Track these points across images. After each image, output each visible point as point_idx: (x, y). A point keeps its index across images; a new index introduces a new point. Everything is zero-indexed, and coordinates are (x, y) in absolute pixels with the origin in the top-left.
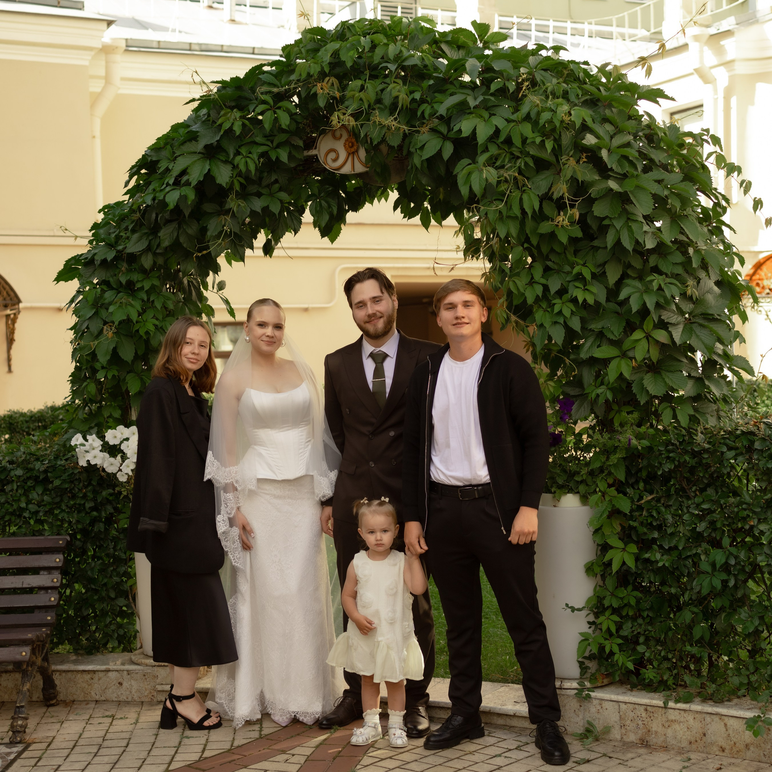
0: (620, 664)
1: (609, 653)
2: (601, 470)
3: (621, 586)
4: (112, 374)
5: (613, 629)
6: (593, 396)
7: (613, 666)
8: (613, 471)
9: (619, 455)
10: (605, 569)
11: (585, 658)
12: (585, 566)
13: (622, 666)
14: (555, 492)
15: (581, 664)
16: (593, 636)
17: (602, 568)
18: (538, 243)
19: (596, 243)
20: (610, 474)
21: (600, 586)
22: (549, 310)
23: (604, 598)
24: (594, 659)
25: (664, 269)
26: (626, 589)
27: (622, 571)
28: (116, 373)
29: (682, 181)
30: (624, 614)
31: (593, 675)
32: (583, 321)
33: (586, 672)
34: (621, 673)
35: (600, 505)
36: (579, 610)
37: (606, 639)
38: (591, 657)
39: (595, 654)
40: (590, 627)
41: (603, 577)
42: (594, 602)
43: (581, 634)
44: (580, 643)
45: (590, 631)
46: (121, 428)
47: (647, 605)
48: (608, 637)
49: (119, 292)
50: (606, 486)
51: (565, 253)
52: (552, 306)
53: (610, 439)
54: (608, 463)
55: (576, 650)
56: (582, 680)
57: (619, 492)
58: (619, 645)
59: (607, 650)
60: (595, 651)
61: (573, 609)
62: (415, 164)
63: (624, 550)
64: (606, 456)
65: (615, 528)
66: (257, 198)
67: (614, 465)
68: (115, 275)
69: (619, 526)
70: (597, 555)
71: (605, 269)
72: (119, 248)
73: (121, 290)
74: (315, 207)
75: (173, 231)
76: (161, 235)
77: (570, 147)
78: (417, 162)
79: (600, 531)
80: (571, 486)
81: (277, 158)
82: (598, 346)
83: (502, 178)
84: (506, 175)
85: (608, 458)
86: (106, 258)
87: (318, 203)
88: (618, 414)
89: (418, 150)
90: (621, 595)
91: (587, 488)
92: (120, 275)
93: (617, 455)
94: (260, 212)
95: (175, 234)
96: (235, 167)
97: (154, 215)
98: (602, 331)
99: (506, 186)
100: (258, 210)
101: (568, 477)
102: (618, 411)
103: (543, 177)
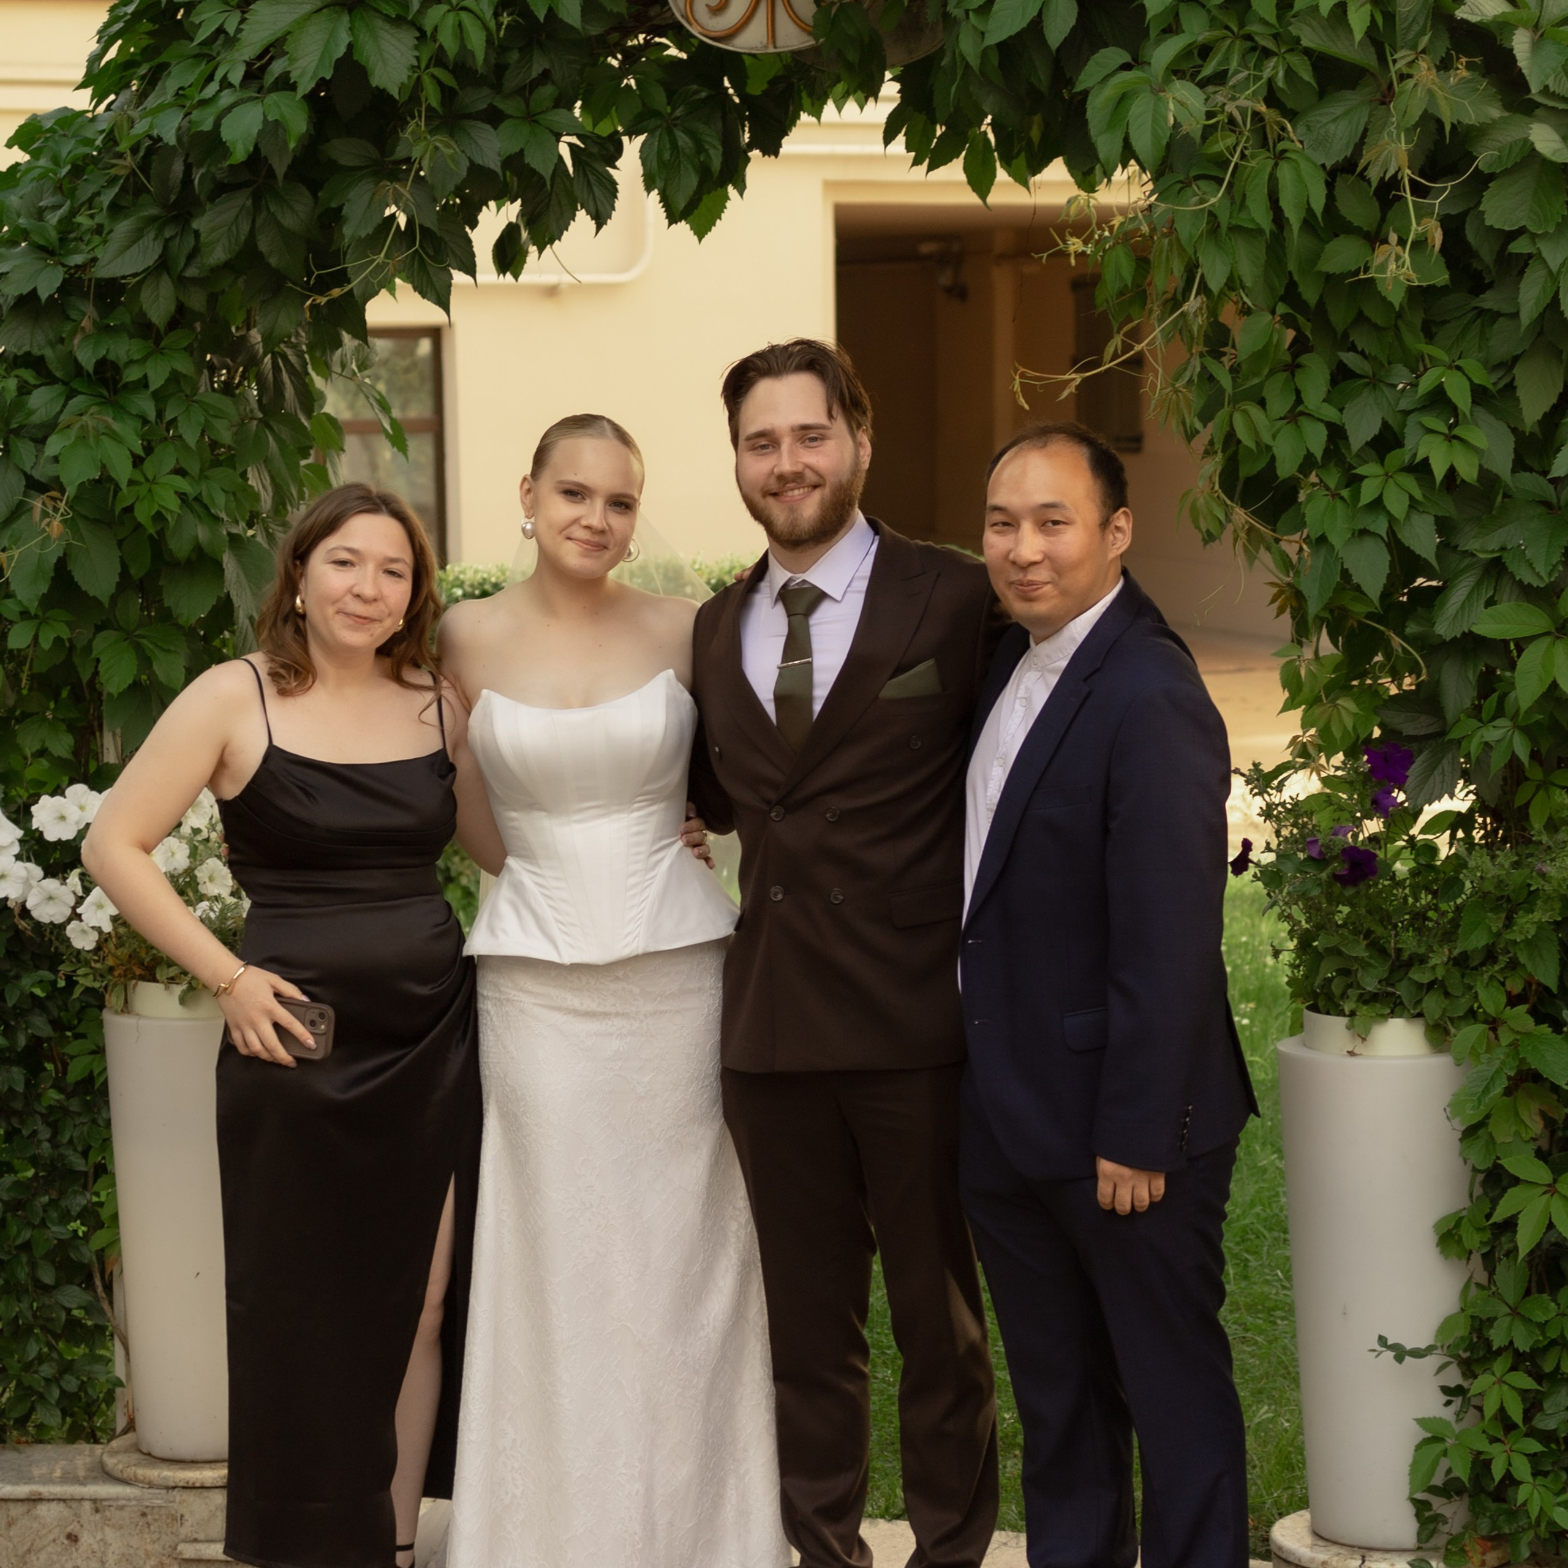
0: (1534, 1513)
1: (1502, 1481)
2: (1490, 955)
3: (1541, 1291)
4: (52, 636)
5: (1516, 1413)
6: (1474, 747)
7: (1513, 1514)
8: (1523, 958)
9: (1542, 915)
10: (1496, 1237)
11: (1433, 1490)
12: (1437, 1226)
13: (1539, 1516)
14: (1352, 1014)
15: (1421, 1507)
16: (1457, 1428)
17: (1487, 1236)
18: (1321, 297)
19: (1487, 302)
20: (1514, 965)
21: (1478, 1285)
22: (1345, 493)
23: (1491, 1321)
24: (1460, 1493)
26: (1554, 1300)
27: (1545, 1246)
28: (65, 633)
30: (1548, 1367)
31: (1454, 1540)
32: (1443, 526)
33: (1434, 1531)
34: (1537, 1536)
35: (1484, 1057)
36: (1417, 1353)
37: (1494, 1440)
38: (1450, 1489)
39: (1458, 1479)
40: (1448, 1403)
41: (1489, 1261)
42: (1462, 1330)
43: (1422, 1422)
44: (1418, 1448)
45: (1448, 1414)
46: (78, 790)
48: (1500, 1435)
49: (71, 394)
50: (1503, 1000)
51: (1396, 326)
52: (1354, 481)
53: (1516, 865)
54: (1510, 937)
55: (1406, 1469)
56: (1420, 1554)
57: (1539, 1016)
58: (1532, 1457)
59: (1498, 1471)
60: (1462, 1472)
61: (1401, 1353)
62: (961, 55)
63: (1551, 1189)
64: (1503, 915)
65: (1526, 1126)
66: (488, 127)
67: (1528, 943)
68: (62, 341)
69: (1538, 1118)
70: (1471, 1195)
71: (1513, 379)
72: (78, 259)
73: (75, 385)
74: (656, 149)
75: (237, 217)
76: (202, 230)
77: (1421, 21)
78: (968, 47)
79: (1481, 1132)
80: (1399, 997)
81: (551, 13)
82: (1490, 603)
83: (1220, 117)
84: (1230, 108)
85: (1509, 922)
86: (34, 290)
87: (666, 138)
88: (1541, 793)
89: (971, 13)
90: (1542, 1319)
91: (1447, 1002)
92: (76, 341)
93: (1537, 916)
94: (498, 170)
95: (245, 228)
96: (422, 36)
97: (178, 167)
98: (1500, 558)
99: (1231, 140)
100: (492, 166)
101: (1392, 970)
102: (1544, 785)
103: (1337, 109)
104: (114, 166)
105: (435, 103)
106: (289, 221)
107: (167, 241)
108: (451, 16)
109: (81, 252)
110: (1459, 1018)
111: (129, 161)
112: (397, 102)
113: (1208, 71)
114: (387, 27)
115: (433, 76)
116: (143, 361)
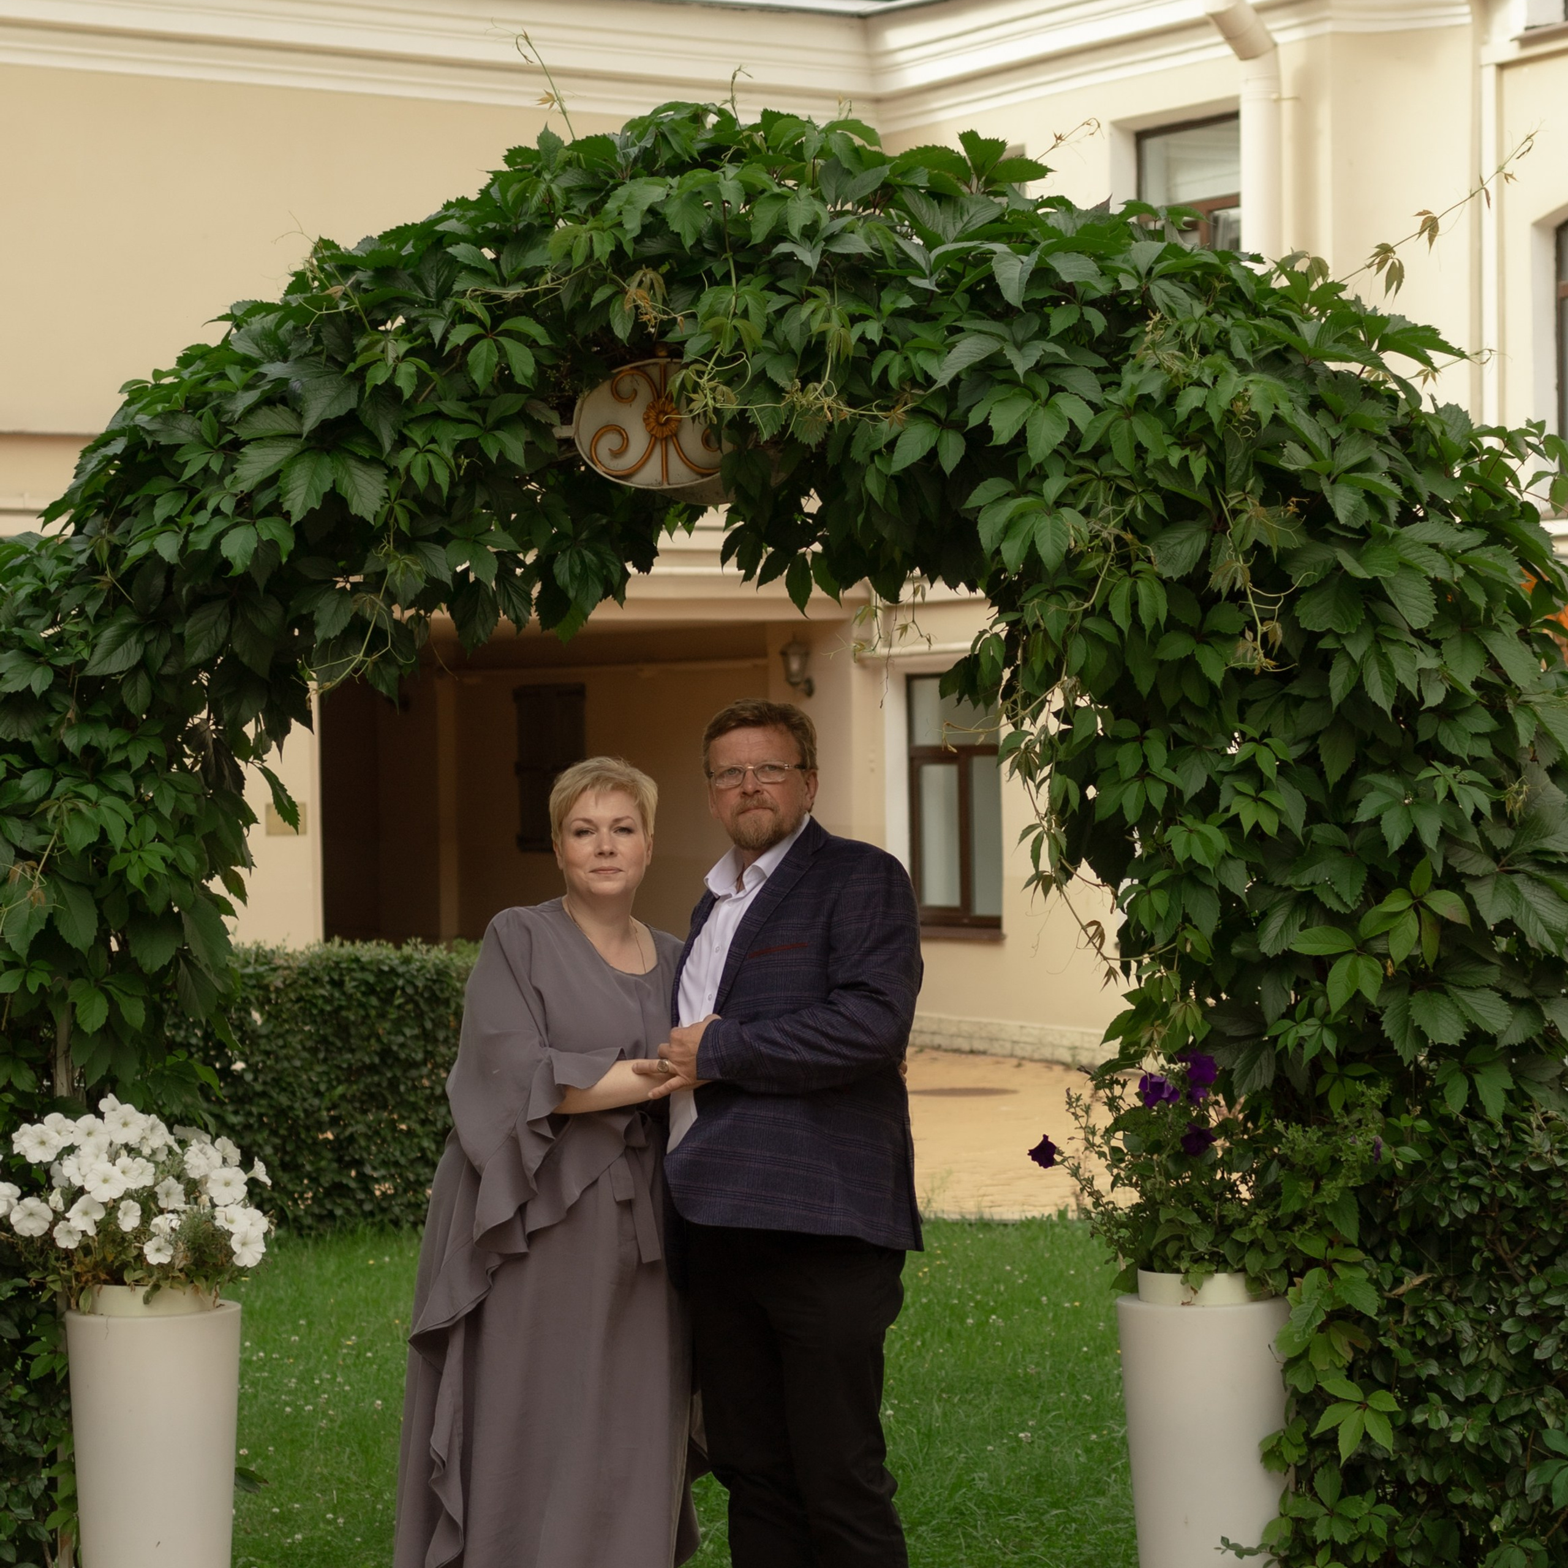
2: (1299, 1218)
3: (1352, 1493)
6: (1290, 1041)
8: (1329, 1218)
9: (1345, 1181)
10: (1311, 1451)
12: (1261, 1444)
14: (1187, 1271)
17: (1304, 1450)
18: (1155, 684)
19: (1295, 689)
20: (1320, 1224)
23: (1312, 1522)
25: (1454, 748)
26: (1363, 1499)
28: (47, 980)
29: (1485, 544)
30: (1356, 1558)
32: (1256, 871)
36: (1251, 1552)
41: (1305, 1472)
42: (1286, 1530)
47: (1412, 1537)
49: (59, 777)
54: (1318, 1200)
61: (1241, 1552)
62: (867, 490)
63: (1363, 1405)
64: (1312, 1184)
65: (1339, 1355)
66: (440, 548)
67: (1333, 1205)
68: (47, 729)
69: (1348, 1349)
70: (1287, 1419)
71: (1317, 748)
72: (63, 662)
73: (61, 769)
74: (567, 564)
75: (215, 623)
76: (186, 633)
77: (1243, 468)
78: (873, 485)
79: (1302, 1362)
80: (1223, 1256)
81: (501, 455)
82: (1303, 927)
83: (1096, 542)
84: (1105, 534)
85: (1317, 1188)
86: (29, 687)
87: (576, 557)
88: (1338, 1083)
89: (876, 458)
90: (1355, 1514)
91: (1264, 1258)
92: (62, 731)
93: (1341, 1182)
94: (450, 582)
95: (223, 631)
96: (392, 473)
97: (159, 582)
98: (1311, 892)
99: (1100, 560)
100: (444, 579)
101: (1217, 1234)
102: (1340, 1077)
103: (1182, 534)
104: (98, 581)
105: (404, 526)
106: (262, 626)
107: (147, 644)
108: (420, 456)
109: (69, 655)
110: (1275, 1270)
111: (109, 577)
112: (372, 527)
113: (1082, 506)
114: (359, 466)
115: (402, 506)
116: (125, 746)
